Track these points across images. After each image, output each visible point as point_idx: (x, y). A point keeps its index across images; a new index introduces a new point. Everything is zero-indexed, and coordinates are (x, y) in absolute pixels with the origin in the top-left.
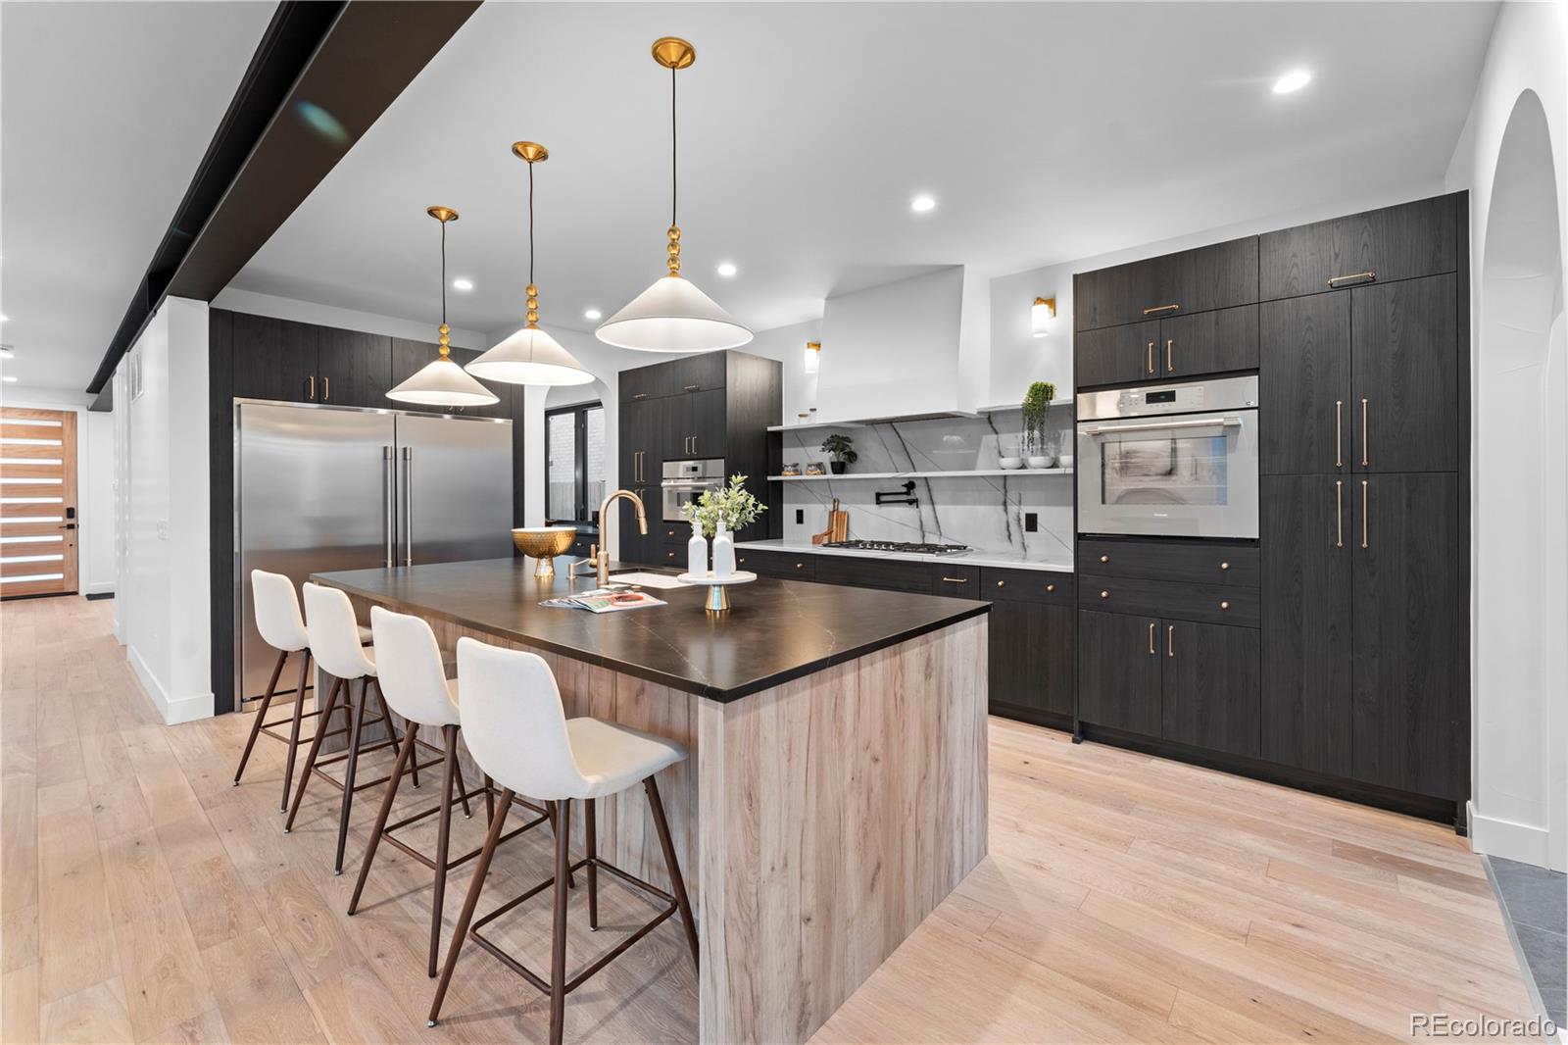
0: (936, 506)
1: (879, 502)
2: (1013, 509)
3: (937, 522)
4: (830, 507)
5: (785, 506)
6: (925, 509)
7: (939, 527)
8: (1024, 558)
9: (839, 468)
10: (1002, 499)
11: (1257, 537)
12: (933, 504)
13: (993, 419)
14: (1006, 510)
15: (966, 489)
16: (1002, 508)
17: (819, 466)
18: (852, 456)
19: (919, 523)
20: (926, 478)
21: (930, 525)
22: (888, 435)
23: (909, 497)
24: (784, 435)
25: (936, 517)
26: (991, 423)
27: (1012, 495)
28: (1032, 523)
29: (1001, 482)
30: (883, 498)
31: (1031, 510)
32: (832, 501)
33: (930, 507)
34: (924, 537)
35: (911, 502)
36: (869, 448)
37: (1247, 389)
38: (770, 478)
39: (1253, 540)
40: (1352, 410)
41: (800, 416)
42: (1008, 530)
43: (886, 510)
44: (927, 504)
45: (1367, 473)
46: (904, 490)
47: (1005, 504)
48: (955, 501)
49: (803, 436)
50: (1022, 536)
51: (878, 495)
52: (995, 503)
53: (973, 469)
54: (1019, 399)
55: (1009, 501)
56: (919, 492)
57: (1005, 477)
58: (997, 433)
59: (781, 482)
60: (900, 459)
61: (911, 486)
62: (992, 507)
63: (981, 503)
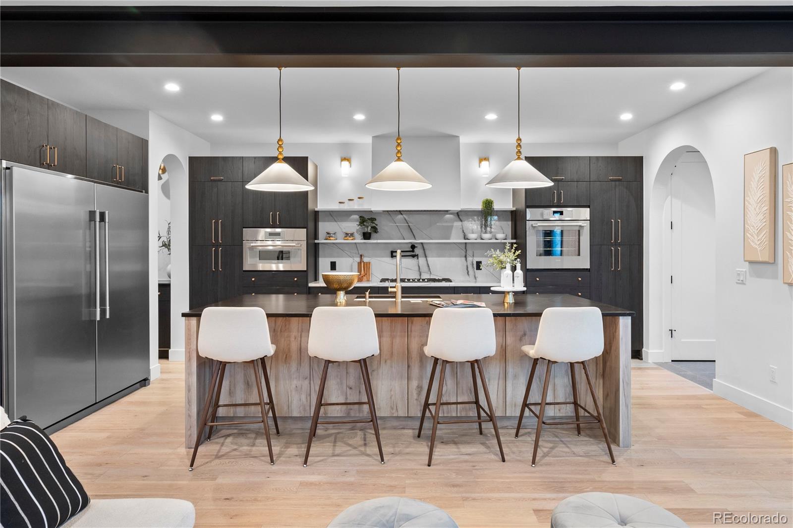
0: (428, 259)
1: (392, 256)
2: (470, 259)
3: (429, 266)
4: (358, 260)
5: (321, 259)
6: (422, 260)
7: (430, 269)
8: (476, 282)
9: (367, 236)
10: (464, 254)
11: (589, 267)
12: (426, 257)
13: (459, 214)
14: (466, 260)
15: (445, 249)
16: (464, 259)
17: (352, 234)
18: (375, 230)
19: (418, 267)
20: (422, 243)
21: (424, 268)
22: (398, 219)
23: (412, 253)
24: (320, 214)
25: (428, 264)
26: (458, 216)
27: (469, 252)
28: (478, 265)
29: (464, 246)
30: (395, 254)
31: (479, 259)
32: (359, 256)
33: (425, 259)
34: (420, 275)
35: (413, 256)
36: (383, 225)
37: (585, 213)
38: (316, 241)
39: (587, 269)
42: (467, 269)
43: (396, 260)
44: (423, 257)
45: (619, 245)
46: (410, 249)
47: (466, 256)
48: (439, 256)
49: (335, 215)
50: (475, 272)
51: (392, 252)
52: (461, 257)
53: (449, 239)
54: (479, 206)
55: (467, 255)
56: (418, 251)
57: (466, 243)
58: (462, 221)
59: (320, 244)
60: (406, 233)
61: (413, 247)
62: (459, 258)
63: (453, 257)
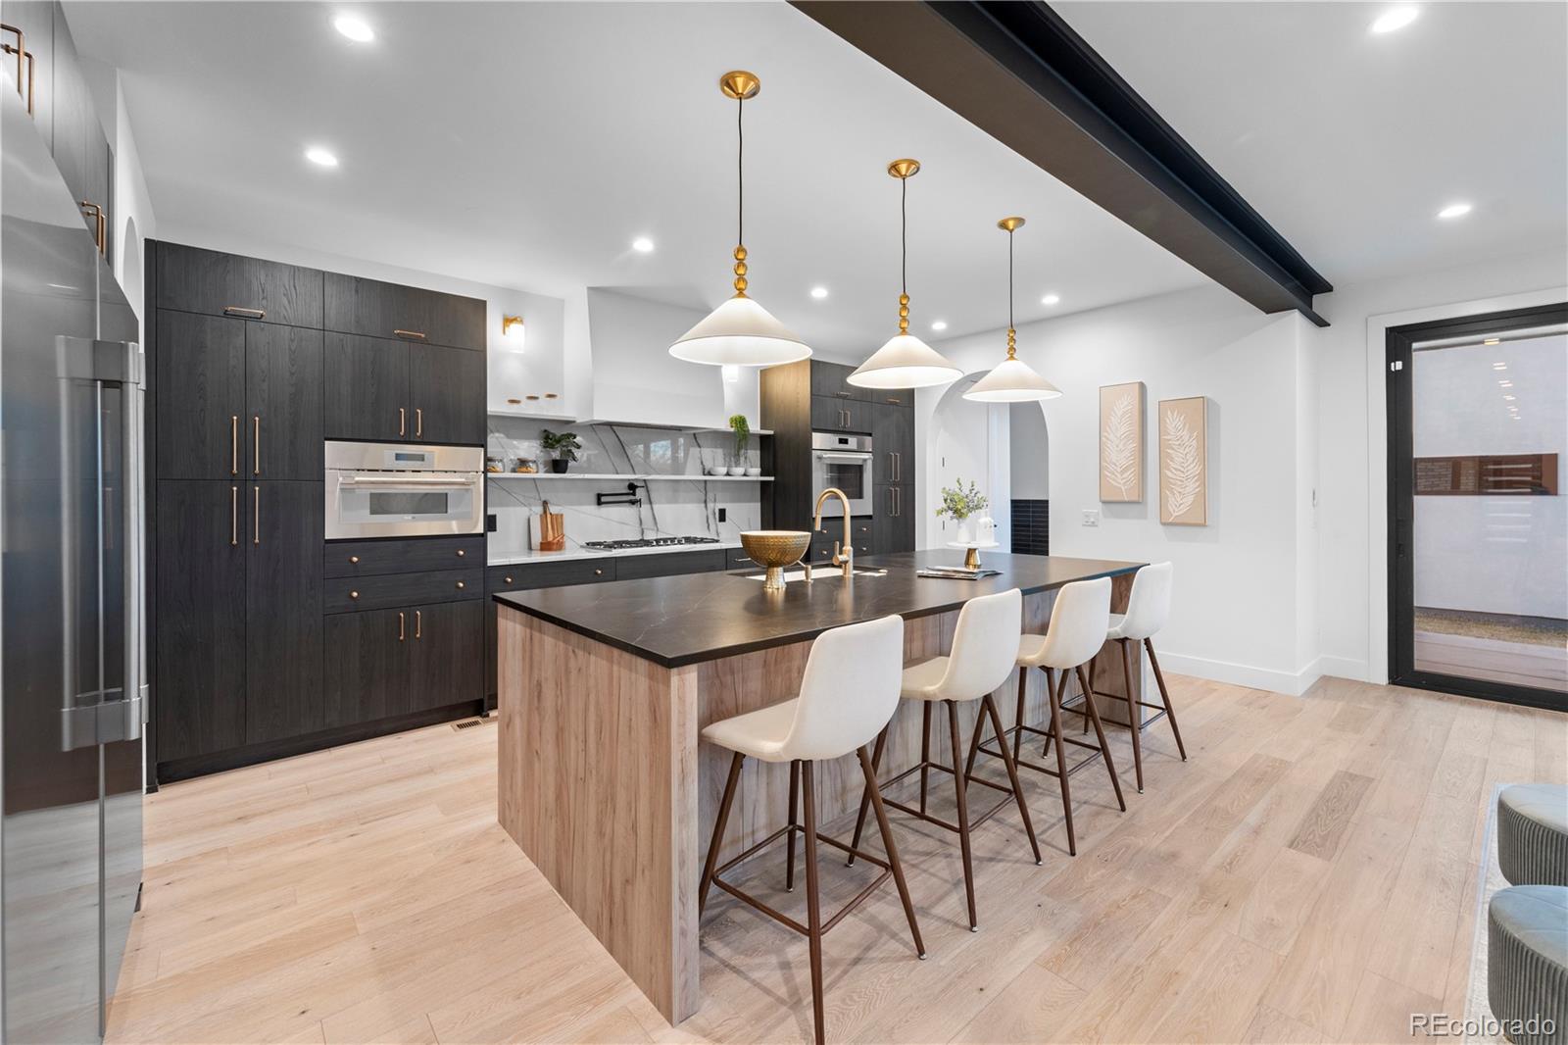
0: (655, 507)
1: (599, 503)
2: (710, 505)
3: (655, 519)
4: (539, 509)
6: (645, 508)
7: (656, 523)
8: (719, 543)
9: (554, 466)
10: (703, 498)
11: (872, 514)
12: (651, 503)
13: (696, 433)
14: (706, 506)
15: (678, 490)
16: (703, 505)
17: (523, 463)
19: (638, 520)
20: (645, 481)
21: (648, 522)
22: (608, 438)
23: (632, 497)
25: (654, 515)
26: (696, 439)
27: (711, 495)
28: (722, 515)
29: (703, 485)
30: (603, 499)
31: (721, 506)
32: (541, 503)
33: (649, 506)
34: (643, 534)
35: (633, 502)
39: (870, 517)
41: (513, 402)
42: (708, 520)
43: (605, 510)
44: (646, 503)
46: (627, 491)
47: (705, 502)
48: (674, 500)
50: (717, 526)
51: (599, 496)
52: (699, 502)
53: (683, 474)
55: (708, 499)
56: (640, 493)
57: (705, 481)
58: (699, 446)
60: (620, 463)
61: (632, 487)
62: (695, 505)
63: (689, 503)
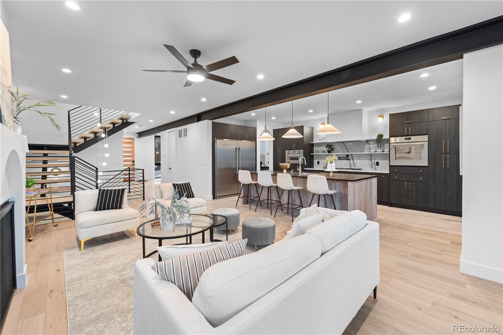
0: (354, 161)
1: (339, 159)
2: (373, 161)
3: (354, 164)
5: (314, 160)
6: (351, 161)
7: (355, 165)
8: (376, 171)
9: (329, 152)
10: (370, 158)
11: (427, 165)
12: (353, 160)
13: (368, 141)
14: (371, 161)
15: (361, 157)
16: (370, 161)
17: (324, 151)
18: (333, 149)
19: (350, 164)
20: (351, 154)
21: (352, 164)
22: (342, 145)
24: (314, 144)
25: (354, 163)
27: (373, 158)
28: (378, 164)
29: (370, 155)
30: (340, 159)
31: (377, 161)
34: (351, 167)
35: (348, 159)
36: (336, 147)
37: (426, 138)
38: (311, 154)
39: (427, 166)
40: (446, 142)
41: (319, 140)
42: (372, 165)
43: (341, 161)
44: (351, 160)
45: (449, 154)
46: (346, 157)
47: (371, 160)
48: (359, 159)
49: (319, 145)
50: (375, 166)
51: (339, 158)
52: (369, 160)
53: (363, 152)
54: (375, 137)
55: (372, 159)
56: (349, 157)
57: (371, 154)
58: (369, 144)
59: (313, 155)
60: (345, 150)
61: (348, 156)
62: (368, 161)
63: (365, 160)
